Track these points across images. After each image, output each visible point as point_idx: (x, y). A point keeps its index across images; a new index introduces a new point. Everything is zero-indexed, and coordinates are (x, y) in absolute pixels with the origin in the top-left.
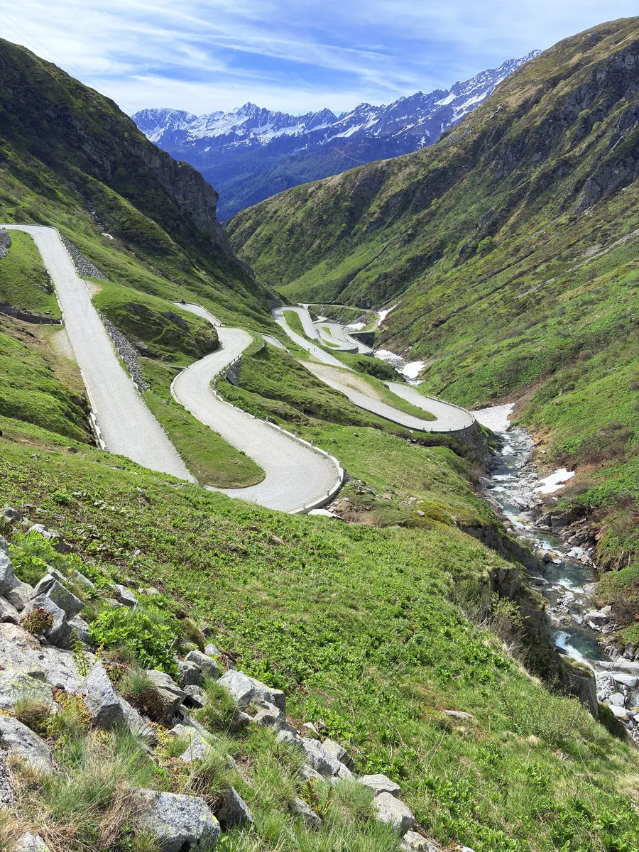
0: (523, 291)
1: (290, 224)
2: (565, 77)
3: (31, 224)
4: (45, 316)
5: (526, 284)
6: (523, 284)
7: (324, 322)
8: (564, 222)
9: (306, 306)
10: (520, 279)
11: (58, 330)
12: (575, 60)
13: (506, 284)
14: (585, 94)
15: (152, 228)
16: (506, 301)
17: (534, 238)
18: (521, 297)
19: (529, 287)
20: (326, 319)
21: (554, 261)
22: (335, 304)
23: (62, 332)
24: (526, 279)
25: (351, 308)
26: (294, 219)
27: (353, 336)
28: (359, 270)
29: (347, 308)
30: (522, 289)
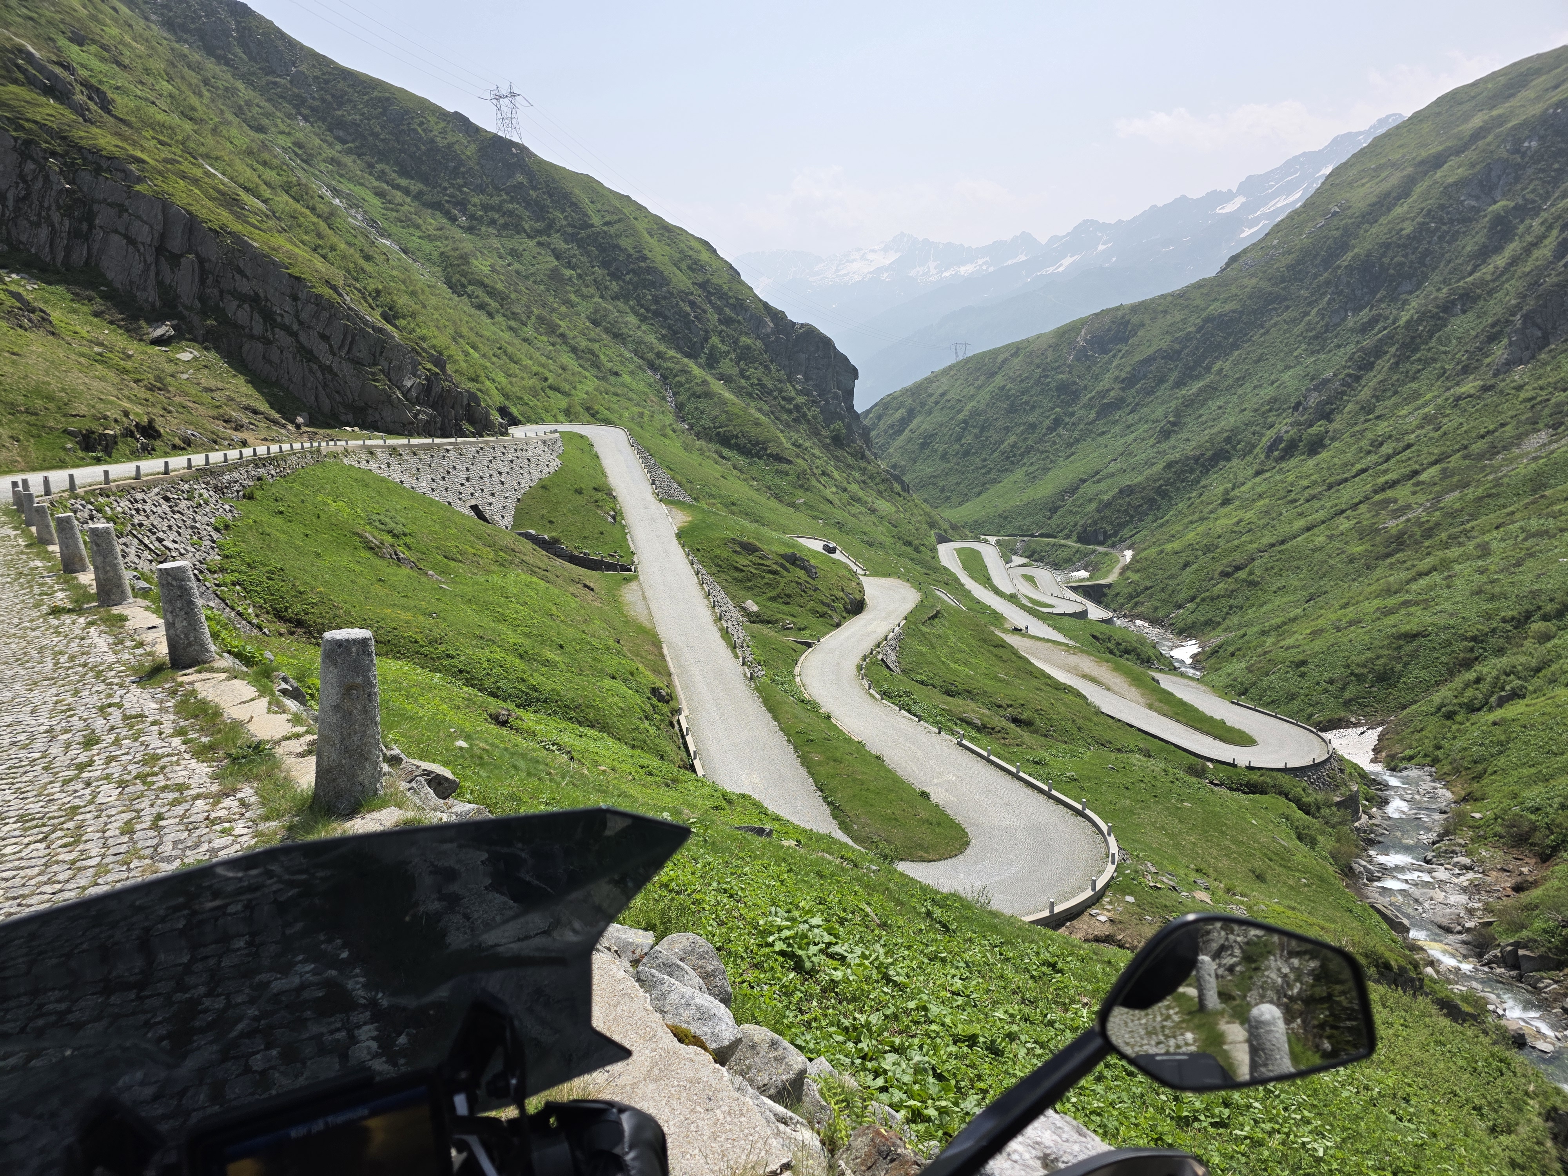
0: (1396, 514)
1: (966, 412)
2: (1458, 153)
3: (588, 423)
4: (608, 560)
5: (1401, 503)
6: (1395, 501)
7: (1024, 565)
8: (1472, 391)
9: (992, 539)
10: (1389, 494)
11: (627, 580)
12: (1477, 121)
13: (1361, 502)
14: (1499, 177)
15: (757, 424)
16: (1364, 533)
17: (1413, 421)
18: (1394, 525)
19: (1408, 507)
20: (1025, 560)
21: (1455, 461)
22: (1041, 536)
23: (634, 585)
24: (1402, 493)
25: (1069, 543)
26: (973, 403)
27: (1074, 589)
28: (1084, 481)
29: (1062, 542)
30: (1393, 511)
